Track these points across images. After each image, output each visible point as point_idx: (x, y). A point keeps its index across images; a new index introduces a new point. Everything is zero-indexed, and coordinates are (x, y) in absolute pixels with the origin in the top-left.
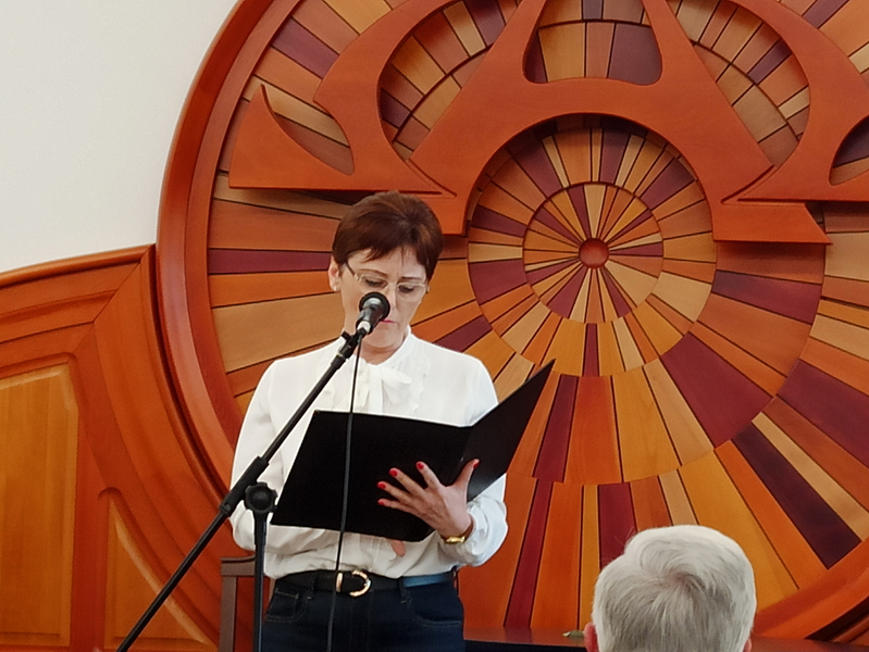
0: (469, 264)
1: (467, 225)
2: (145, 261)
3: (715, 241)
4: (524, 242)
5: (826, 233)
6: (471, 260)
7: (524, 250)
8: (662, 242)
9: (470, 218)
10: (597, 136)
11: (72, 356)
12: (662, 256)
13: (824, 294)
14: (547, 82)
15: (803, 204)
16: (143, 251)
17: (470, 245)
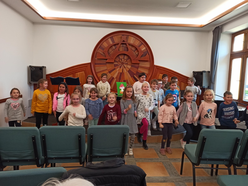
0: (114, 64)
3: (131, 63)
4: (118, 63)
5: (139, 62)
9: (114, 61)
10: (123, 55)
11: (84, 71)
12: (128, 64)
13: (139, 67)
14: (120, 51)
16: (90, 63)
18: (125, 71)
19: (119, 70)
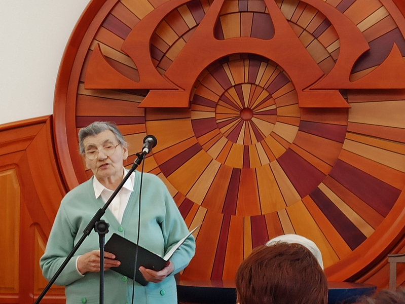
0: (192, 120)
1: (190, 103)
2: (48, 122)
3: (300, 108)
4: (216, 110)
5: (348, 103)
6: (192, 119)
7: (216, 113)
8: (276, 109)
9: (192, 100)
10: (247, 63)
11: (17, 165)
12: (277, 115)
13: (348, 130)
14: (224, 39)
15: (338, 91)
16: (47, 118)
17: (192, 112)
18: (260, 157)
19: (223, 156)
